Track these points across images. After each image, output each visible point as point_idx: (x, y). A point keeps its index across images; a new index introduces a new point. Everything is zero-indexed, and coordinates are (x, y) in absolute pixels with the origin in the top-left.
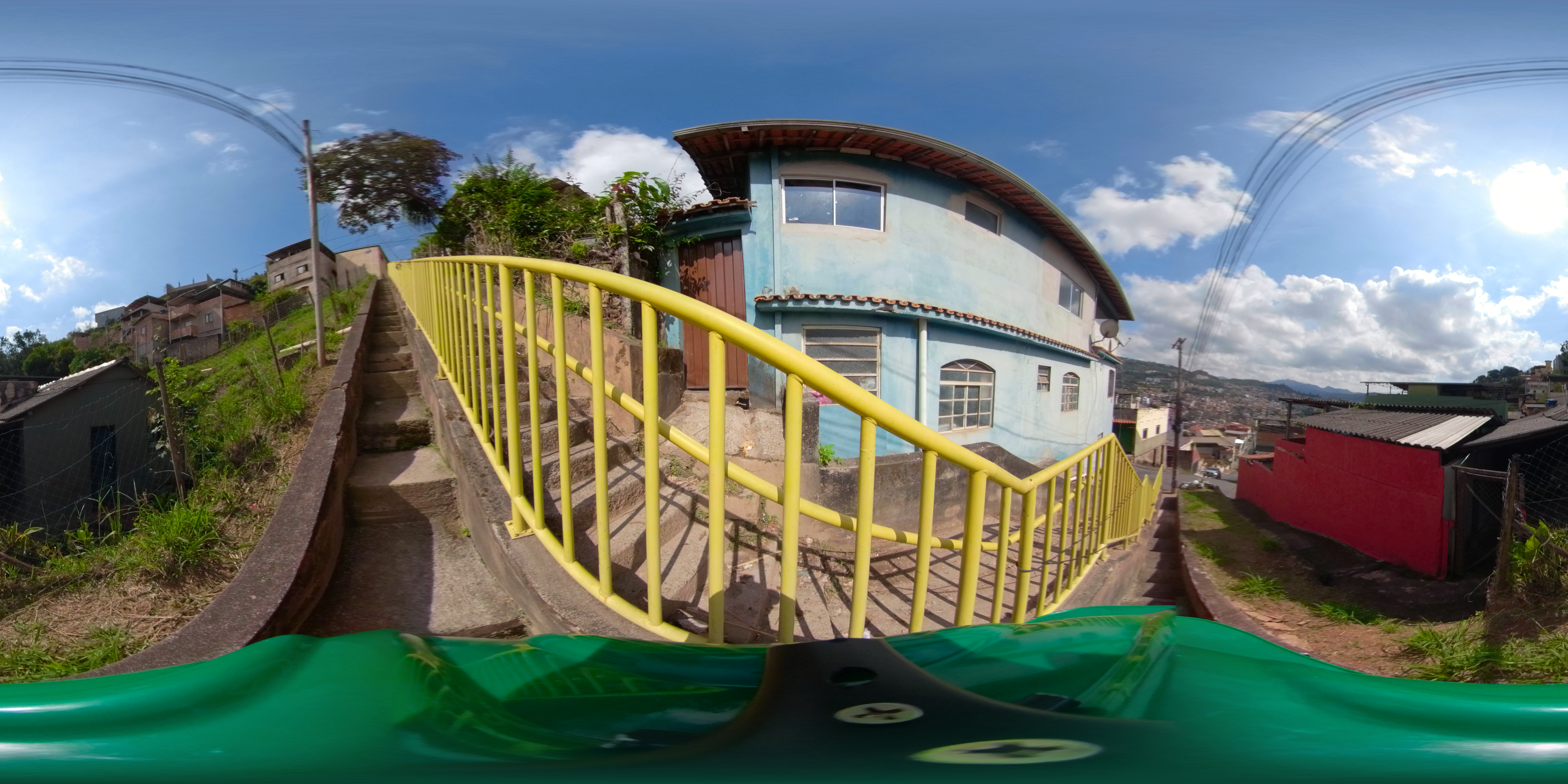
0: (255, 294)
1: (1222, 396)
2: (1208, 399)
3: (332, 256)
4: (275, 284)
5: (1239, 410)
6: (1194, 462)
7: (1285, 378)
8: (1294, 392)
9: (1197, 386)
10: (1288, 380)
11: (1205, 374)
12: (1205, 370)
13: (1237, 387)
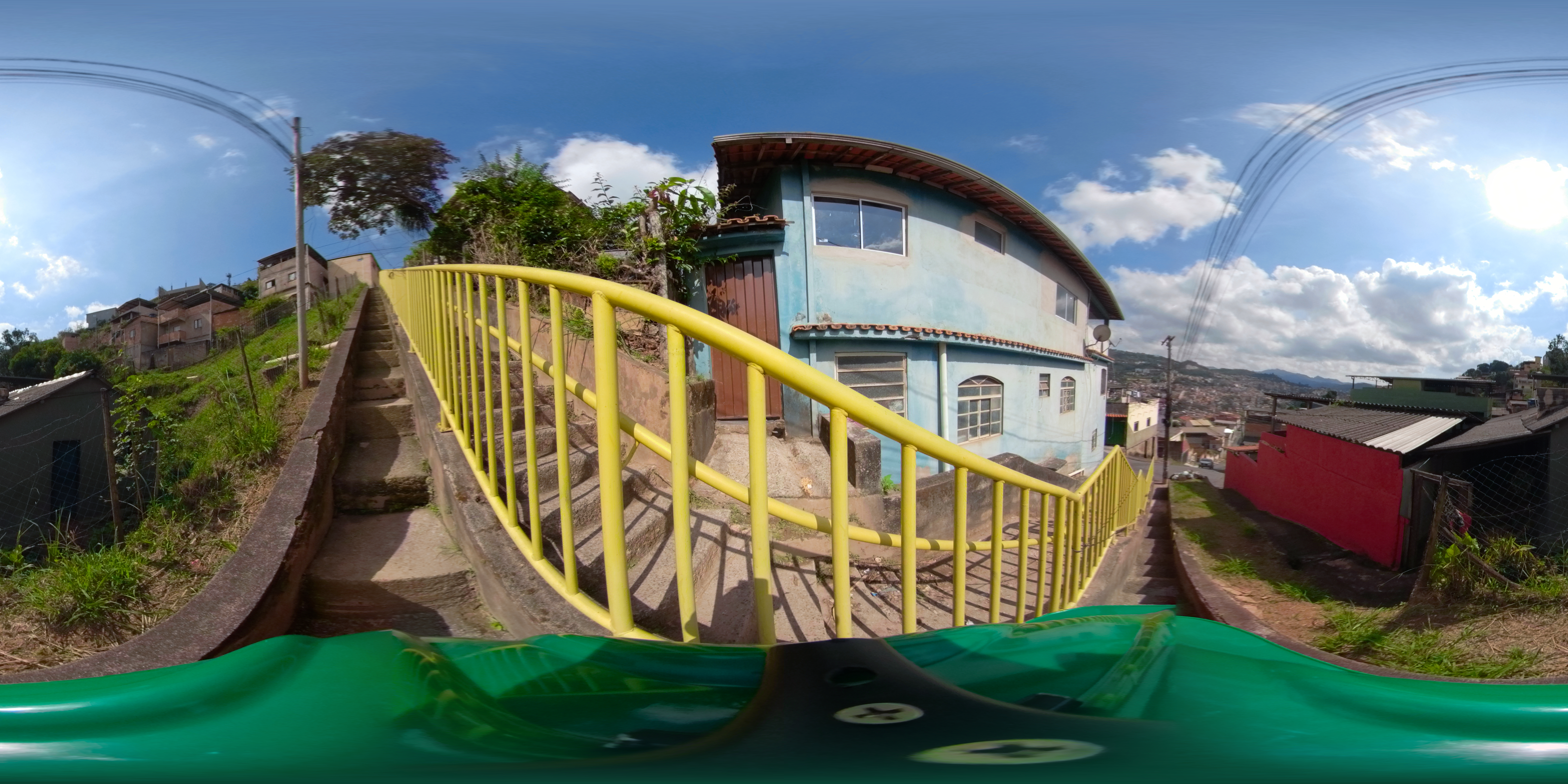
0: (245, 301)
1: (1212, 385)
2: (1197, 389)
3: (324, 263)
4: (266, 290)
5: (1227, 399)
6: (1184, 452)
7: (1274, 368)
8: (1284, 381)
9: (1186, 376)
10: (1278, 370)
11: (1194, 364)
12: (1194, 360)
13: (1227, 377)
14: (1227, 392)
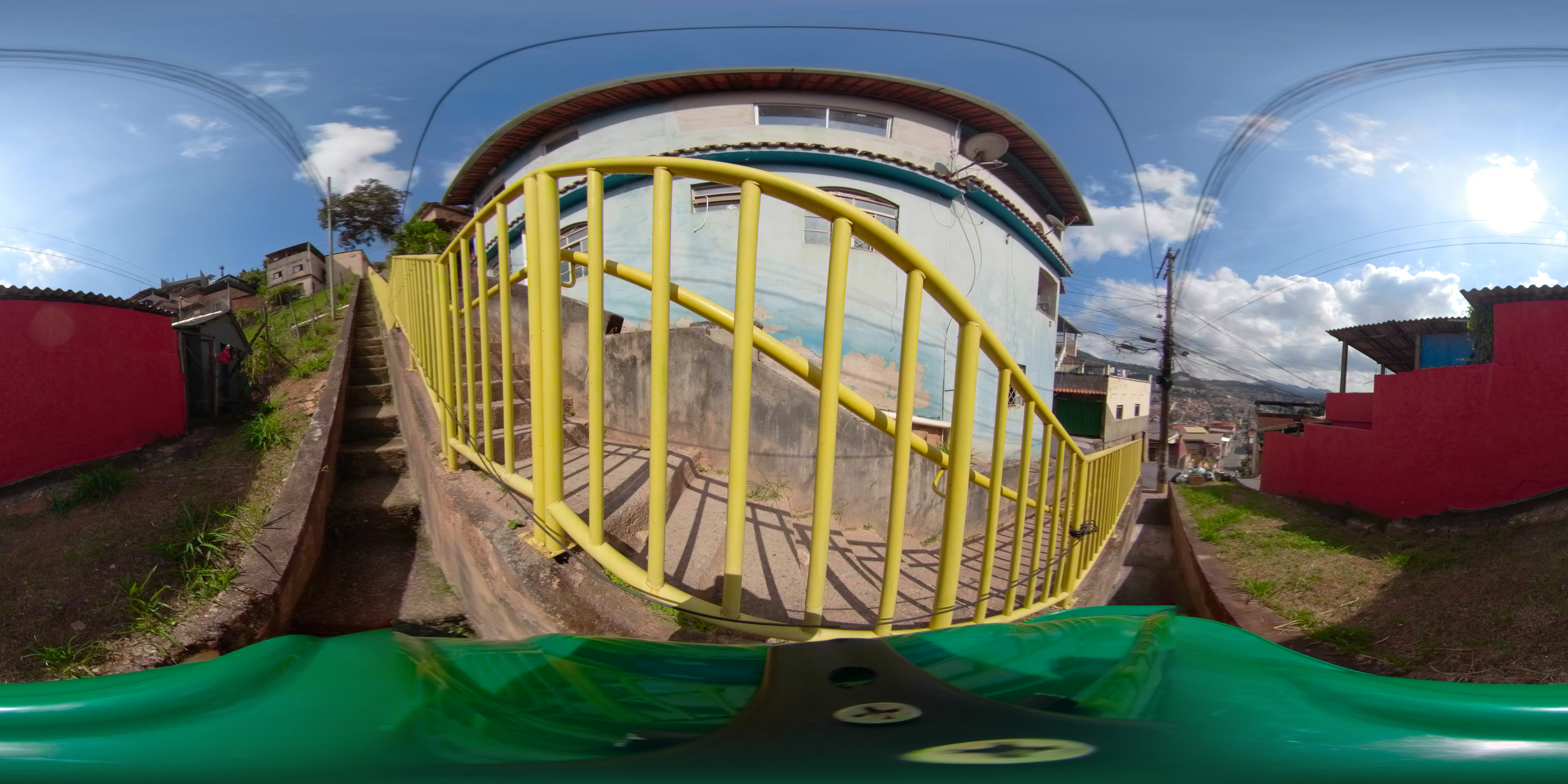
1: (1204, 396)
2: (1190, 400)
3: (322, 258)
4: (273, 280)
5: (1220, 410)
8: (1276, 392)
9: (1178, 388)
10: (1269, 381)
11: (1187, 375)
13: (1219, 388)
14: (1219, 403)
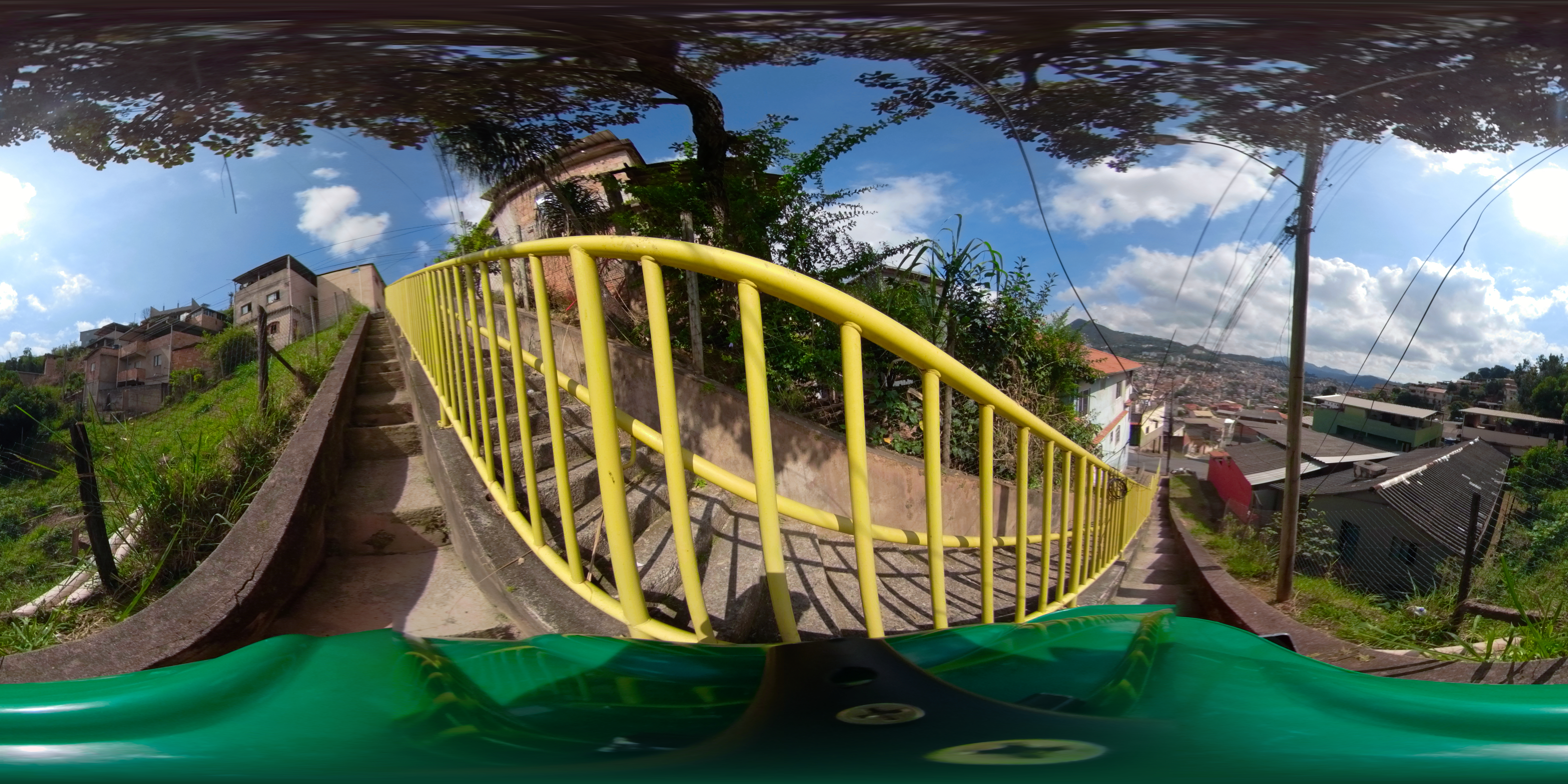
1: (1218, 370)
2: (1204, 374)
3: (311, 278)
4: (240, 318)
5: (1232, 386)
6: (1185, 447)
9: (1193, 361)
11: (1202, 348)
12: (1201, 345)
13: (1234, 362)
14: (1233, 378)
